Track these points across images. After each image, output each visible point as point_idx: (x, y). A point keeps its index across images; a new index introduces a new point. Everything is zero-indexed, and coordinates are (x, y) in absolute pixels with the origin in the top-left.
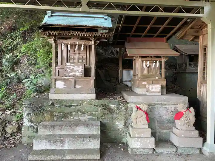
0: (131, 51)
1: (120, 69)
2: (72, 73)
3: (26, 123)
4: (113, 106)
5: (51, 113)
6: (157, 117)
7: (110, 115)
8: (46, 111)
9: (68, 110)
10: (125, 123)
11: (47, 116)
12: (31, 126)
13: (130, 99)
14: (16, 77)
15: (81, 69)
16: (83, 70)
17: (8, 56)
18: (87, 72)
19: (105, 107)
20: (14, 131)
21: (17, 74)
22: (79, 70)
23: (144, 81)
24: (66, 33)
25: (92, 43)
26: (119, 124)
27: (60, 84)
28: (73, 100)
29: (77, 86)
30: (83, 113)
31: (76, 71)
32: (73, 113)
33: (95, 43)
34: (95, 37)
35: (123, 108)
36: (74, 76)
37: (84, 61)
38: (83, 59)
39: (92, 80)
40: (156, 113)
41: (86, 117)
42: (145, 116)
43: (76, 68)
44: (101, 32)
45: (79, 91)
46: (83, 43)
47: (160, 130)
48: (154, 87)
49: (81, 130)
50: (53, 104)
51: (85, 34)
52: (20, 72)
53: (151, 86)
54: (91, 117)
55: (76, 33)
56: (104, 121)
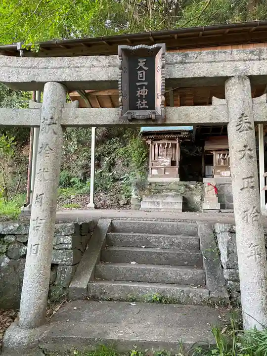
0: (207, 147)
1: (203, 164)
2: (163, 164)
3: (134, 196)
4: (192, 186)
5: (150, 190)
6: (226, 194)
7: (190, 192)
8: (146, 189)
9: (160, 188)
10: (202, 198)
11: (146, 192)
12: (137, 198)
13: (205, 180)
14: (112, 177)
15: (169, 161)
16: (170, 161)
17: (107, 159)
18: (173, 163)
19: (186, 186)
20: (125, 203)
21: (112, 174)
22: (167, 161)
23: (219, 169)
24: (159, 136)
25: (177, 142)
26: (197, 199)
27: (154, 172)
28: (164, 182)
29: (166, 173)
30: (171, 190)
31: (165, 162)
32: (164, 190)
33: (179, 142)
34: (179, 138)
35: (200, 187)
36: (164, 165)
37: (171, 156)
38: (170, 155)
39: (177, 168)
40: (226, 191)
41: (173, 193)
42: (214, 190)
43: (165, 160)
44: (184, 134)
45: (168, 176)
46: (170, 142)
47: (228, 203)
48: (226, 172)
49: (170, 199)
50: (150, 184)
51: (172, 136)
52: (115, 172)
53: (222, 172)
54: (176, 193)
55: (166, 136)
56: (186, 196)
